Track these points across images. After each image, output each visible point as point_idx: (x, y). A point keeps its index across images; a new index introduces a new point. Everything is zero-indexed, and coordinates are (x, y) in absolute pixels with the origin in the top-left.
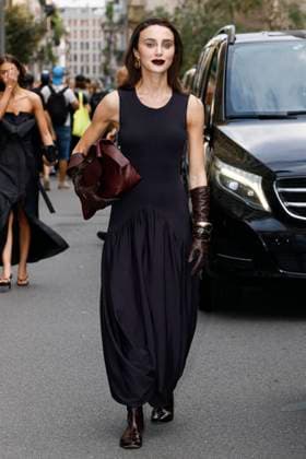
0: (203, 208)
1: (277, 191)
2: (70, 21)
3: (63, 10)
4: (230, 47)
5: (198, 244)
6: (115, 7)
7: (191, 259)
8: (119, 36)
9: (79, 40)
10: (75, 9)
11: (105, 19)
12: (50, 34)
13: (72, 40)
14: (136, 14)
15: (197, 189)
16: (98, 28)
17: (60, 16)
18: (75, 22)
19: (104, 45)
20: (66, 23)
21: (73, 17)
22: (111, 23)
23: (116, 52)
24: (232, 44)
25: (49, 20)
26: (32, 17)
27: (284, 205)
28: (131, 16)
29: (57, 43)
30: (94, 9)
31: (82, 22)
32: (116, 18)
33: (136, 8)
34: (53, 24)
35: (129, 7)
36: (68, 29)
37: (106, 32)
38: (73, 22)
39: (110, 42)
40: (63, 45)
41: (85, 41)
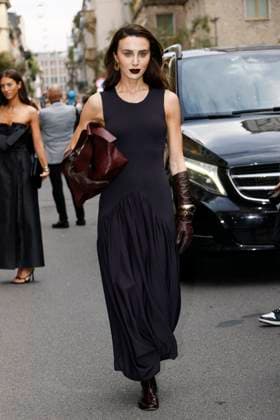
0: (184, 192)
1: (231, 178)
2: (42, 63)
3: (36, 55)
4: (179, 62)
5: (184, 226)
6: (75, 50)
7: (178, 242)
8: (79, 71)
9: (50, 76)
10: (45, 54)
11: (68, 60)
12: (28, 72)
13: (44, 76)
14: (91, 54)
15: (177, 175)
16: (63, 66)
17: (35, 58)
18: (46, 63)
19: (68, 79)
20: (39, 64)
21: (44, 60)
22: (72, 62)
23: (77, 83)
24: (180, 59)
25: (27, 62)
26: (14, 60)
27: (238, 189)
28: (87, 56)
29: (34, 79)
30: (60, 53)
31: (52, 63)
32: (76, 58)
33: (90, 50)
34: (30, 65)
35: (85, 49)
36: (41, 68)
37: (69, 69)
38: (44, 63)
39: (72, 76)
40: (38, 80)
41: (54, 76)
